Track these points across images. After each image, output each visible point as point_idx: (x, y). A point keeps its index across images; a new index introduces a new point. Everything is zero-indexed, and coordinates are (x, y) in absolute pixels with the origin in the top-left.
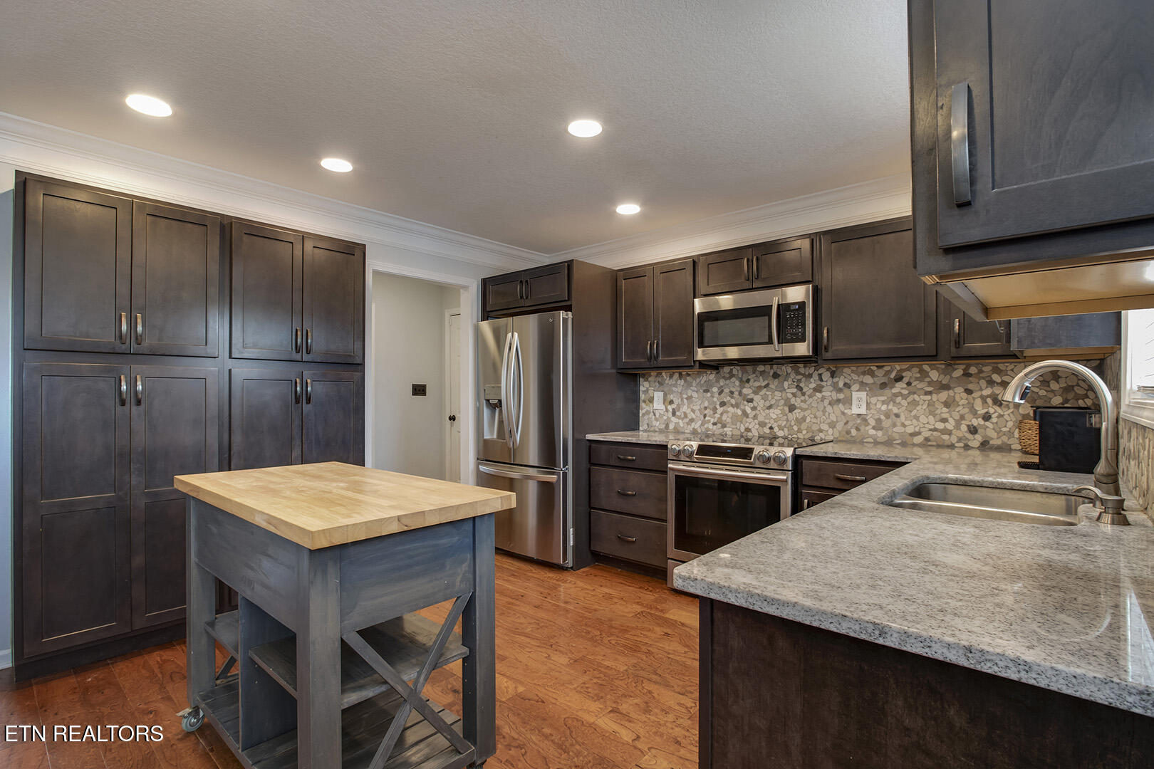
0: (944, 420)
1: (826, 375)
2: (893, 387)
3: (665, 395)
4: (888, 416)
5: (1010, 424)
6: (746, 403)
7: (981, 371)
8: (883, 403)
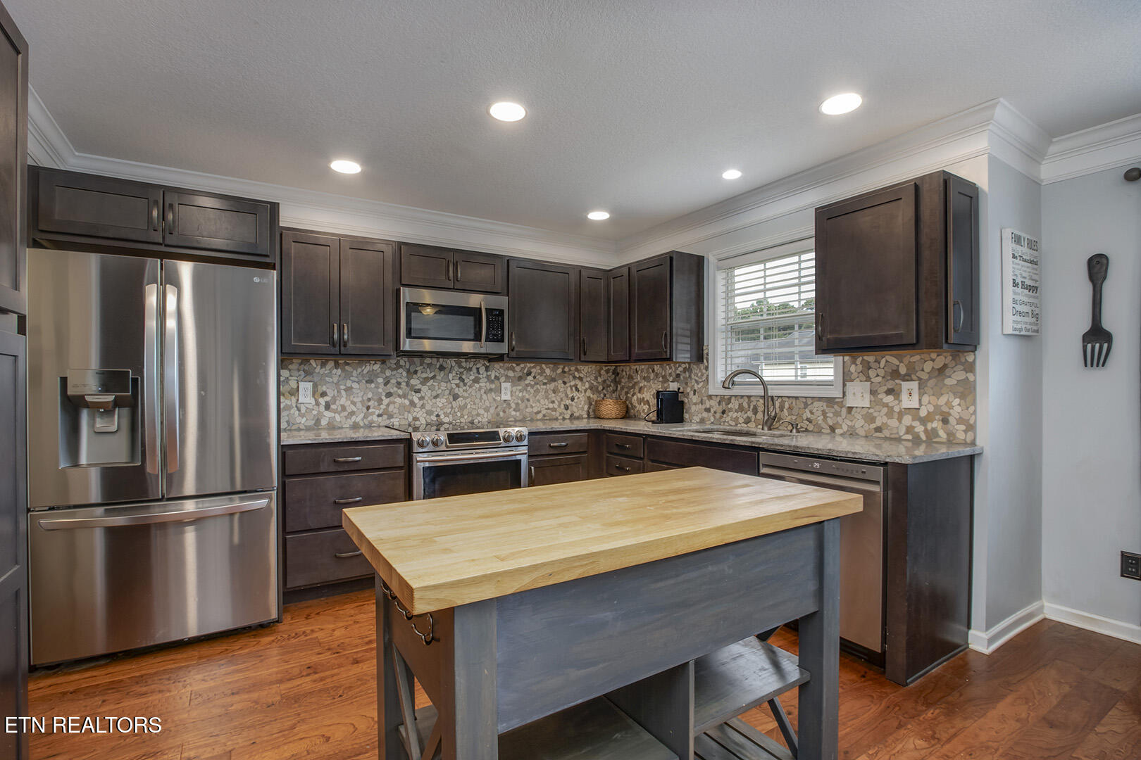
0: (553, 402)
1: (482, 370)
2: (526, 379)
4: (523, 401)
5: (583, 403)
6: (413, 393)
7: (570, 370)
8: (520, 391)
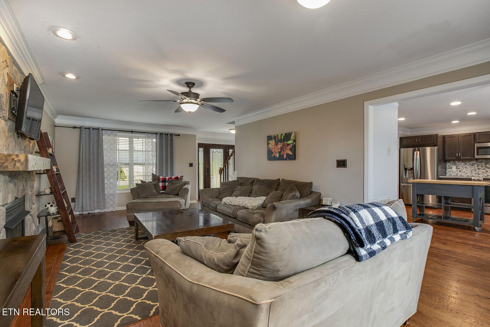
3: (457, 167)
